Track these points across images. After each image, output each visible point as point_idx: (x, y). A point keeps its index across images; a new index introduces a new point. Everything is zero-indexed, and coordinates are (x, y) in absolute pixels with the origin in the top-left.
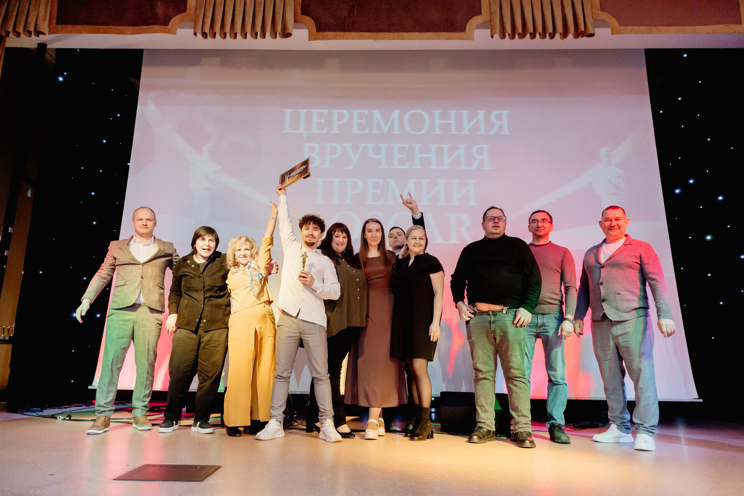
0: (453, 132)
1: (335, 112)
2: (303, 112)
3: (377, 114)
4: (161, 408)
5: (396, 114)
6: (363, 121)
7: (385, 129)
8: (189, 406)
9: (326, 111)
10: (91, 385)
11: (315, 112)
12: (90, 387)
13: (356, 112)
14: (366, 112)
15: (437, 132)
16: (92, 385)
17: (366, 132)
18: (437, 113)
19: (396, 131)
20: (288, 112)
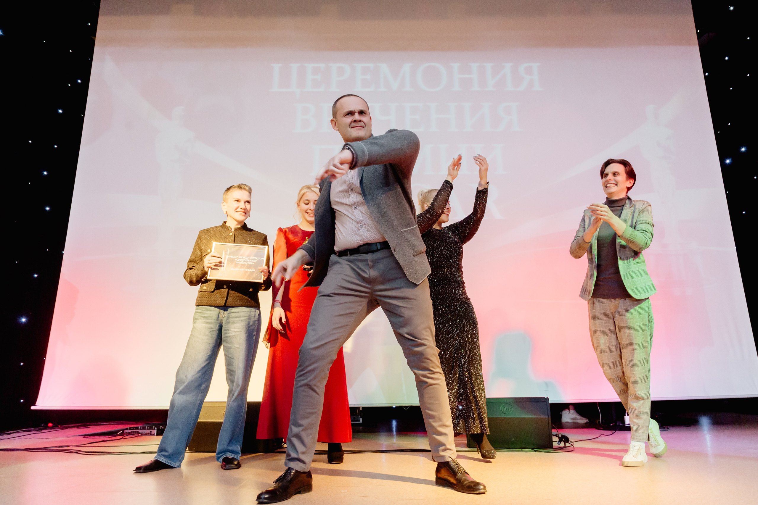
0: (476, 88)
1: (334, 66)
2: (295, 67)
3: (384, 68)
4: (126, 431)
5: (407, 67)
6: (368, 77)
7: (395, 85)
8: (161, 427)
9: (322, 66)
10: (34, 405)
11: (310, 67)
12: (33, 408)
13: (359, 66)
14: (371, 65)
16: (36, 405)
17: (372, 89)
18: (456, 66)
19: (408, 88)
20: (277, 67)
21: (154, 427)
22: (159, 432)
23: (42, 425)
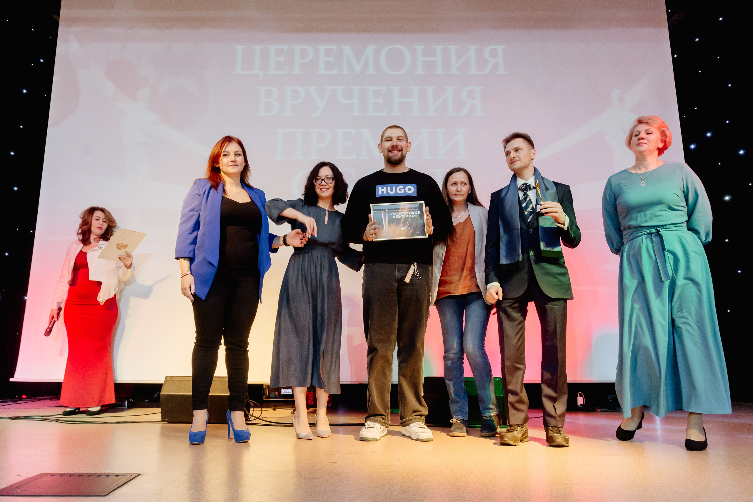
0: (439, 71)
1: (297, 48)
2: (258, 48)
3: (347, 50)
5: (370, 49)
6: (331, 59)
7: (358, 68)
8: (131, 400)
9: (285, 47)
10: (13, 377)
11: (273, 48)
12: (11, 380)
13: (322, 48)
14: (334, 47)
15: (420, 71)
17: (335, 72)
18: (419, 48)
19: (371, 71)
20: (240, 48)
21: (124, 400)
22: (130, 404)
23: (17, 397)
